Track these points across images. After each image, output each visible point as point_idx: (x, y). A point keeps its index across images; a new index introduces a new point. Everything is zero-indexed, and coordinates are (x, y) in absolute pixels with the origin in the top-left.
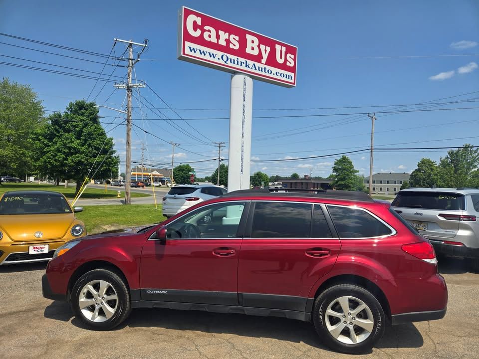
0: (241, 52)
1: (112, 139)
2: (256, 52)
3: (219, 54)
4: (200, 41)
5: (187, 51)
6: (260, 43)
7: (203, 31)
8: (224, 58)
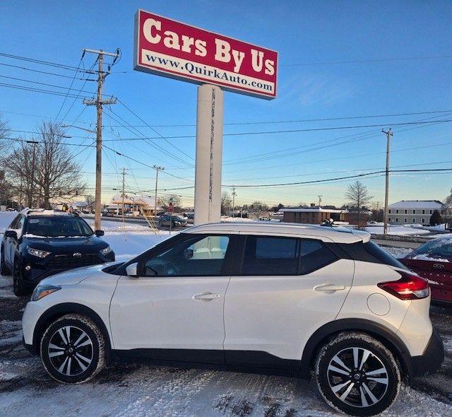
0: (209, 60)
2: (227, 59)
4: (160, 48)
5: (145, 60)
6: (232, 48)
7: (163, 37)
8: (190, 67)
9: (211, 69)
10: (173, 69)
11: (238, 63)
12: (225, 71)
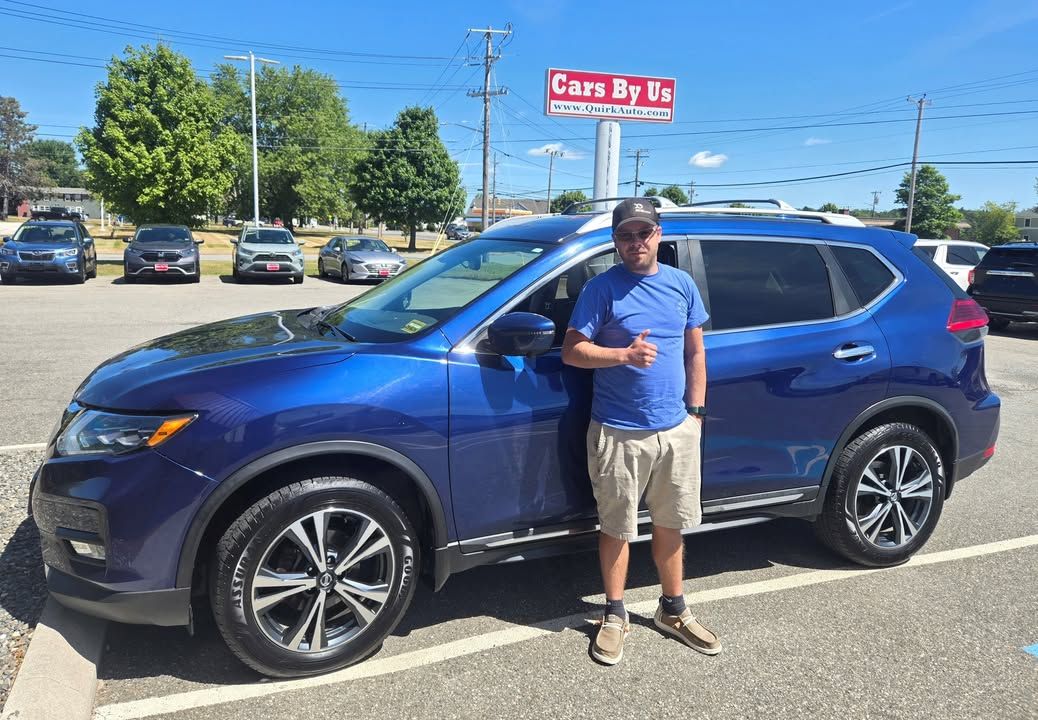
0: (608, 99)
1: (456, 163)
2: (624, 95)
3: (583, 105)
4: (566, 97)
5: (553, 109)
6: (629, 84)
7: (568, 86)
8: (589, 108)
9: (607, 106)
10: (576, 112)
11: (635, 97)
12: (623, 107)
